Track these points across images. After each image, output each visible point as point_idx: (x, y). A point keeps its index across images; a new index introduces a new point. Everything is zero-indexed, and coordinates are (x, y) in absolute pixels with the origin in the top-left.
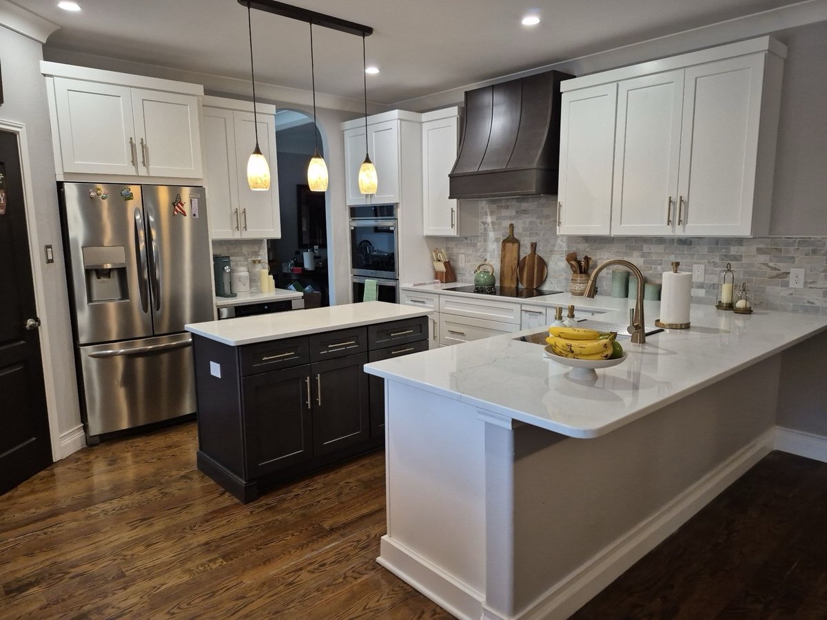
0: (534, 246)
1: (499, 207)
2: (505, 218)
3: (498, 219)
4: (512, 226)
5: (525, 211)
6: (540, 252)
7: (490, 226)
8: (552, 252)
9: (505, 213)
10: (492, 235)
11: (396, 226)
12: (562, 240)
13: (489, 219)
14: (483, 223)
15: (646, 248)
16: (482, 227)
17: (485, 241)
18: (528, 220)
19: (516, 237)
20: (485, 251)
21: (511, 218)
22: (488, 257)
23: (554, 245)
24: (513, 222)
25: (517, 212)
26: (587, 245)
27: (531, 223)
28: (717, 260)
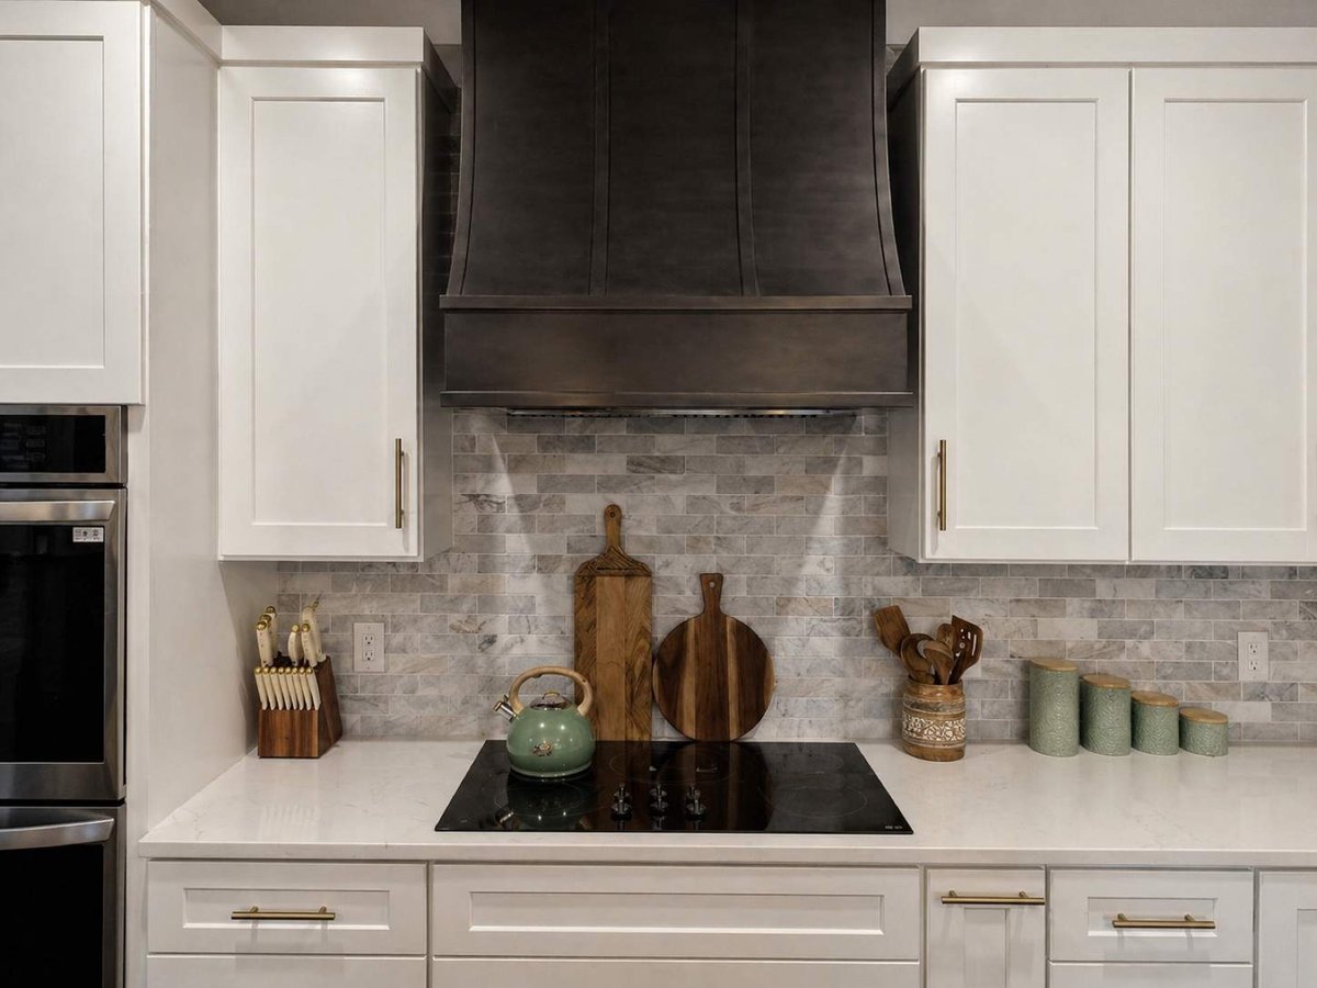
0: (712, 586)
1: (545, 445)
2: (581, 484)
3: (548, 483)
4: (613, 513)
5: (667, 464)
6: (738, 605)
7: (512, 514)
8: (783, 605)
9: (578, 465)
10: (516, 544)
11: (117, 522)
12: (822, 563)
13: (503, 486)
14: (474, 497)
15: (1103, 589)
16: (472, 512)
17: (486, 566)
18: (679, 498)
19: (632, 550)
20: (488, 603)
21: (607, 484)
22: (501, 625)
23: (790, 582)
24: (619, 499)
25: (631, 462)
26: (909, 578)
27: (694, 503)
28: (1296, 619)
